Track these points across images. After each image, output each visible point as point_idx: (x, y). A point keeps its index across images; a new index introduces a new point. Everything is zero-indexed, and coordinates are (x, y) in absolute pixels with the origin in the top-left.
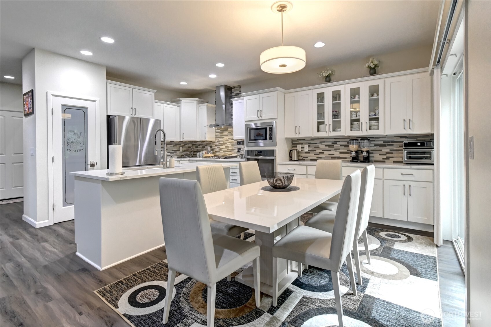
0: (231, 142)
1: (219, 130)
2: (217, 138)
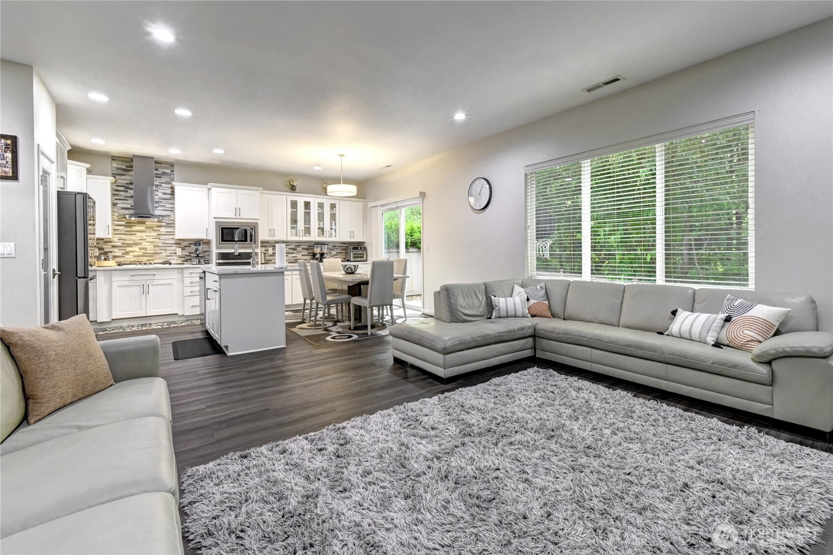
1: (123, 221)
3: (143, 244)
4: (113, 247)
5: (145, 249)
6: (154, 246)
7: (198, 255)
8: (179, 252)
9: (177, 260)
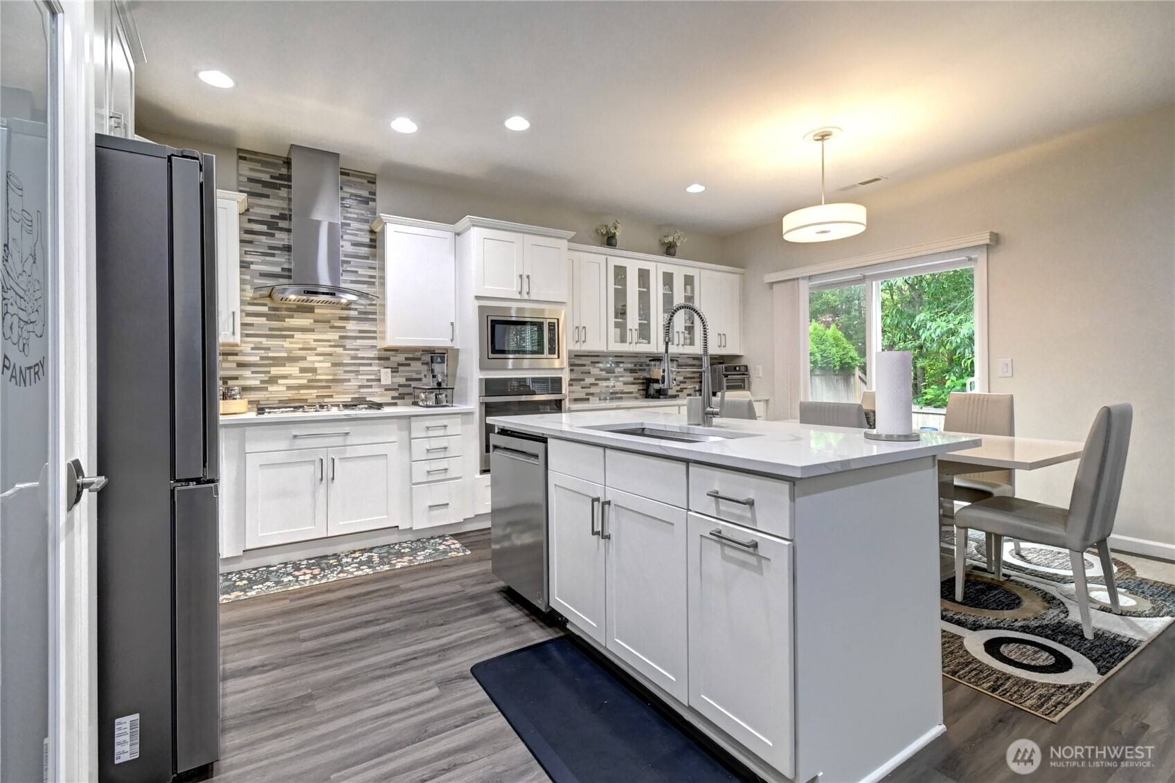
0: (330, 355)
1: (265, 305)
2: (248, 335)
3: (309, 358)
4: (241, 365)
5: (313, 370)
6: (334, 365)
7: (439, 384)
8: (386, 377)
9: (381, 395)
